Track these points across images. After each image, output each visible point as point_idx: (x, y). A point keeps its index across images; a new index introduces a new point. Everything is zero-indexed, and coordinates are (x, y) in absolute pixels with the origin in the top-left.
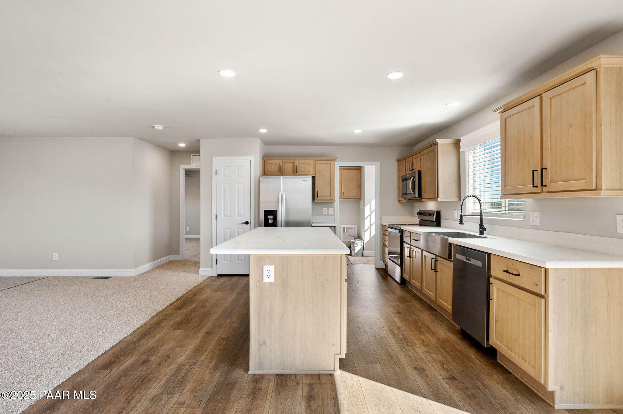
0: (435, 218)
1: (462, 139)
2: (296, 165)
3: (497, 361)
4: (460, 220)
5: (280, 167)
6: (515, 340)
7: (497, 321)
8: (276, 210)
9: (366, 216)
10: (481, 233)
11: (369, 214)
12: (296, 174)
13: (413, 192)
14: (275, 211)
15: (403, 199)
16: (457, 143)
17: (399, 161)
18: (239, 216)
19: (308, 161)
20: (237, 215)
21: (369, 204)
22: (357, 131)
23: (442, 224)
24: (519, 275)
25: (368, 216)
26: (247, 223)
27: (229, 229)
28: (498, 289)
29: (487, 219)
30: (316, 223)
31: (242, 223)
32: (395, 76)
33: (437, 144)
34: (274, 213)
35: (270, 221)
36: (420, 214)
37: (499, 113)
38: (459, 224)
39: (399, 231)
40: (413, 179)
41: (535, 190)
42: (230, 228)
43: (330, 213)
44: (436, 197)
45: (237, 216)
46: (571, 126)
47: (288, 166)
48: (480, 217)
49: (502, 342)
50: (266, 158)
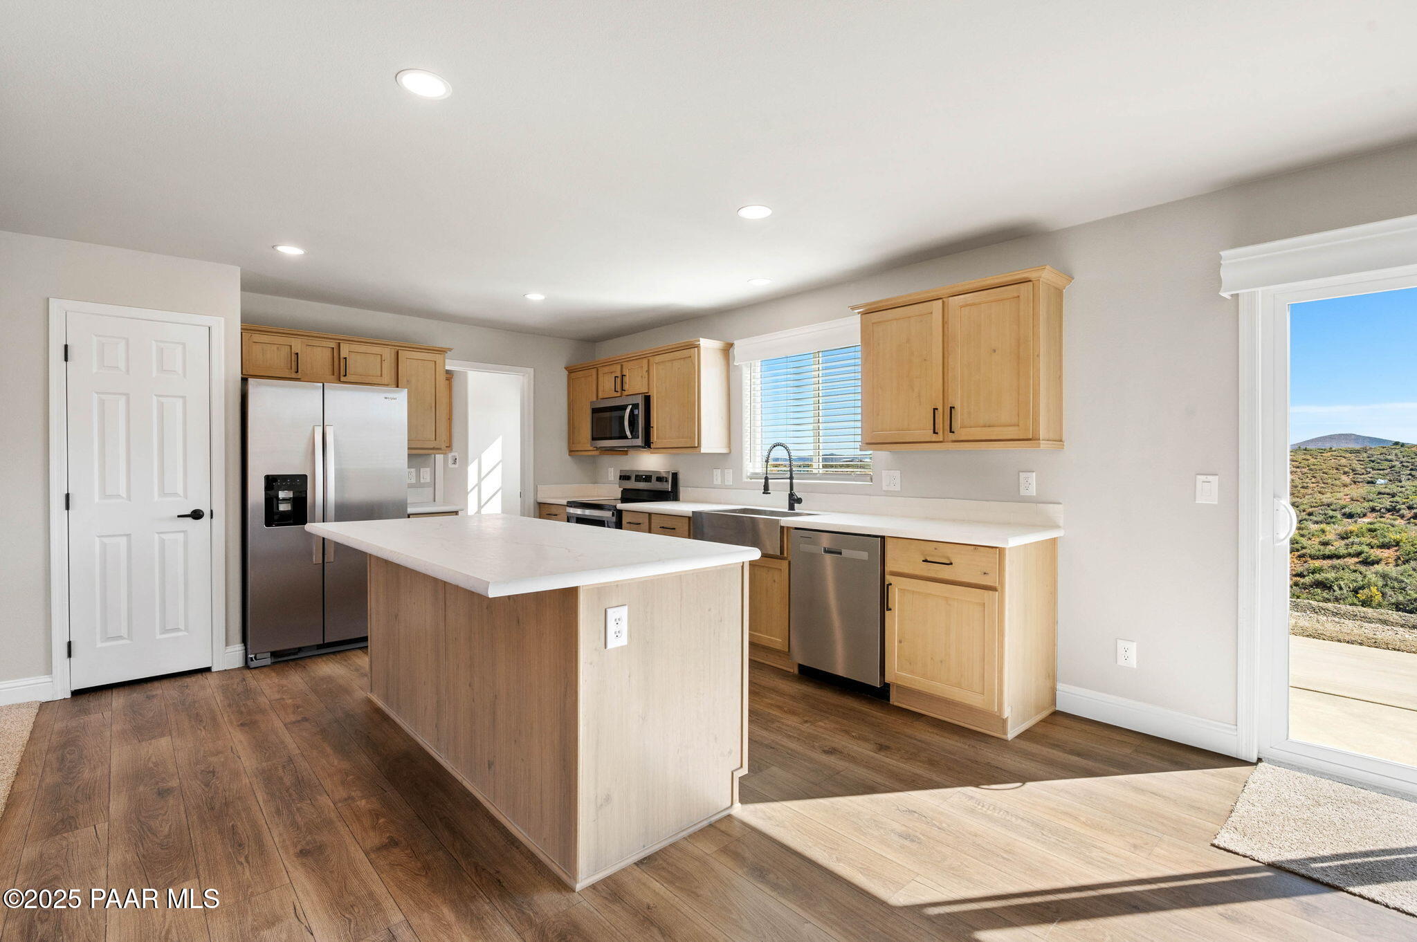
0: (670, 486)
1: (737, 343)
2: (342, 355)
3: (893, 705)
4: (764, 486)
5: (294, 357)
6: (941, 662)
7: (900, 642)
8: (305, 476)
9: (469, 488)
10: (791, 507)
11: (476, 481)
12: (343, 379)
13: (631, 434)
14: (303, 478)
15: (591, 448)
16: (727, 350)
17: (571, 370)
18: (163, 493)
19: (377, 350)
20: (156, 489)
21: (477, 460)
22: (536, 297)
23: (682, 495)
24: (951, 564)
25: (474, 488)
26: (197, 515)
27: (125, 539)
28: (902, 591)
29: (800, 484)
30: (415, 504)
31: (179, 516)
32: (754, 213)
33: (698, 347)
34: (298, 483)
35: (283, 507)
36: (624, 477)
37: (859, 313)
38: (764, 493)
39: (613, 514)
40: (632, 411)
41: (934, 438)
42: (128, 535)
43: (422, 481)
44: (696, 445)
45: (156, 494)
46: (995, 351)
47: (317, 356)
48: (789, 481)
49: (912, 672)
50: (252, 327)
